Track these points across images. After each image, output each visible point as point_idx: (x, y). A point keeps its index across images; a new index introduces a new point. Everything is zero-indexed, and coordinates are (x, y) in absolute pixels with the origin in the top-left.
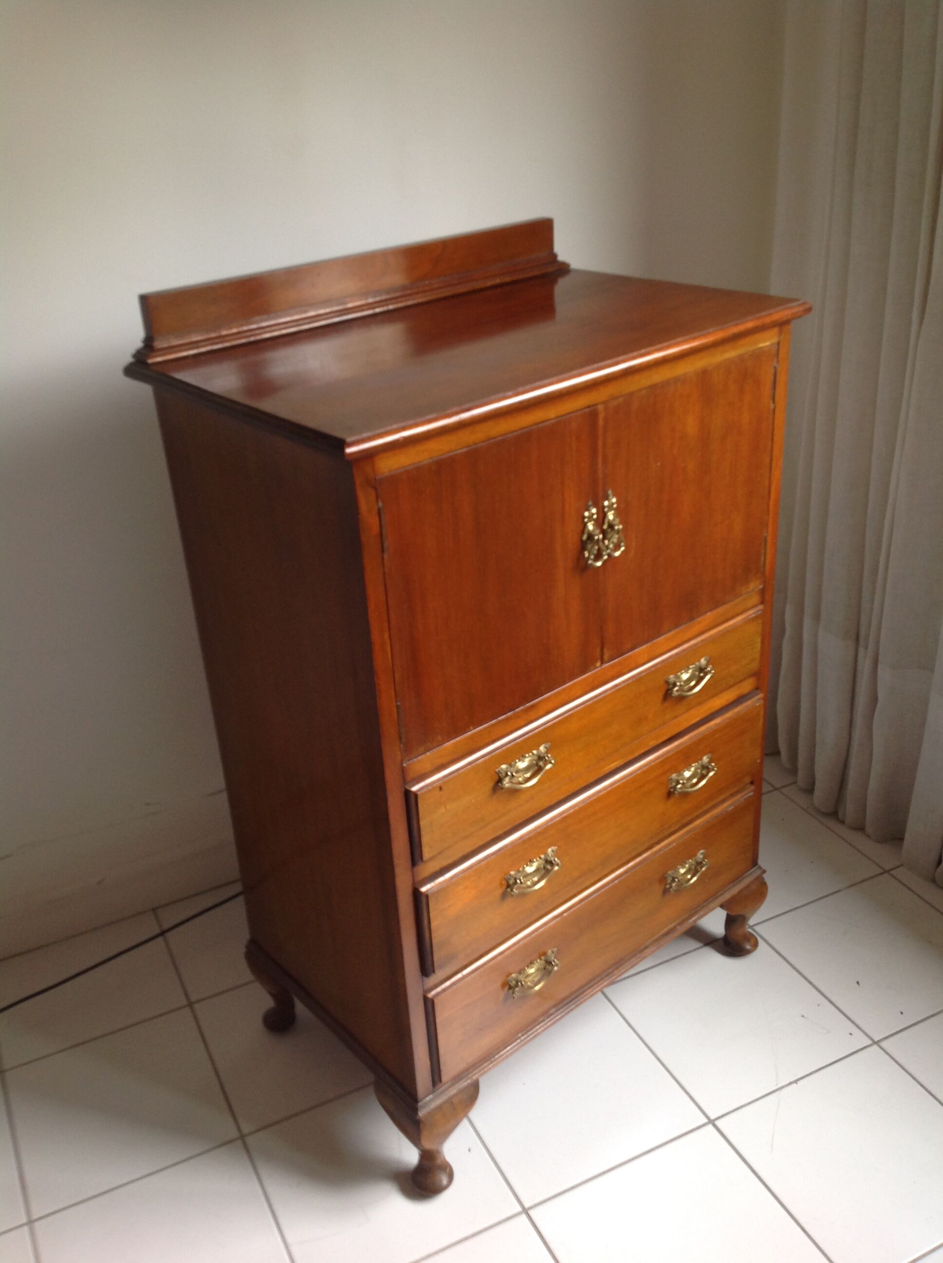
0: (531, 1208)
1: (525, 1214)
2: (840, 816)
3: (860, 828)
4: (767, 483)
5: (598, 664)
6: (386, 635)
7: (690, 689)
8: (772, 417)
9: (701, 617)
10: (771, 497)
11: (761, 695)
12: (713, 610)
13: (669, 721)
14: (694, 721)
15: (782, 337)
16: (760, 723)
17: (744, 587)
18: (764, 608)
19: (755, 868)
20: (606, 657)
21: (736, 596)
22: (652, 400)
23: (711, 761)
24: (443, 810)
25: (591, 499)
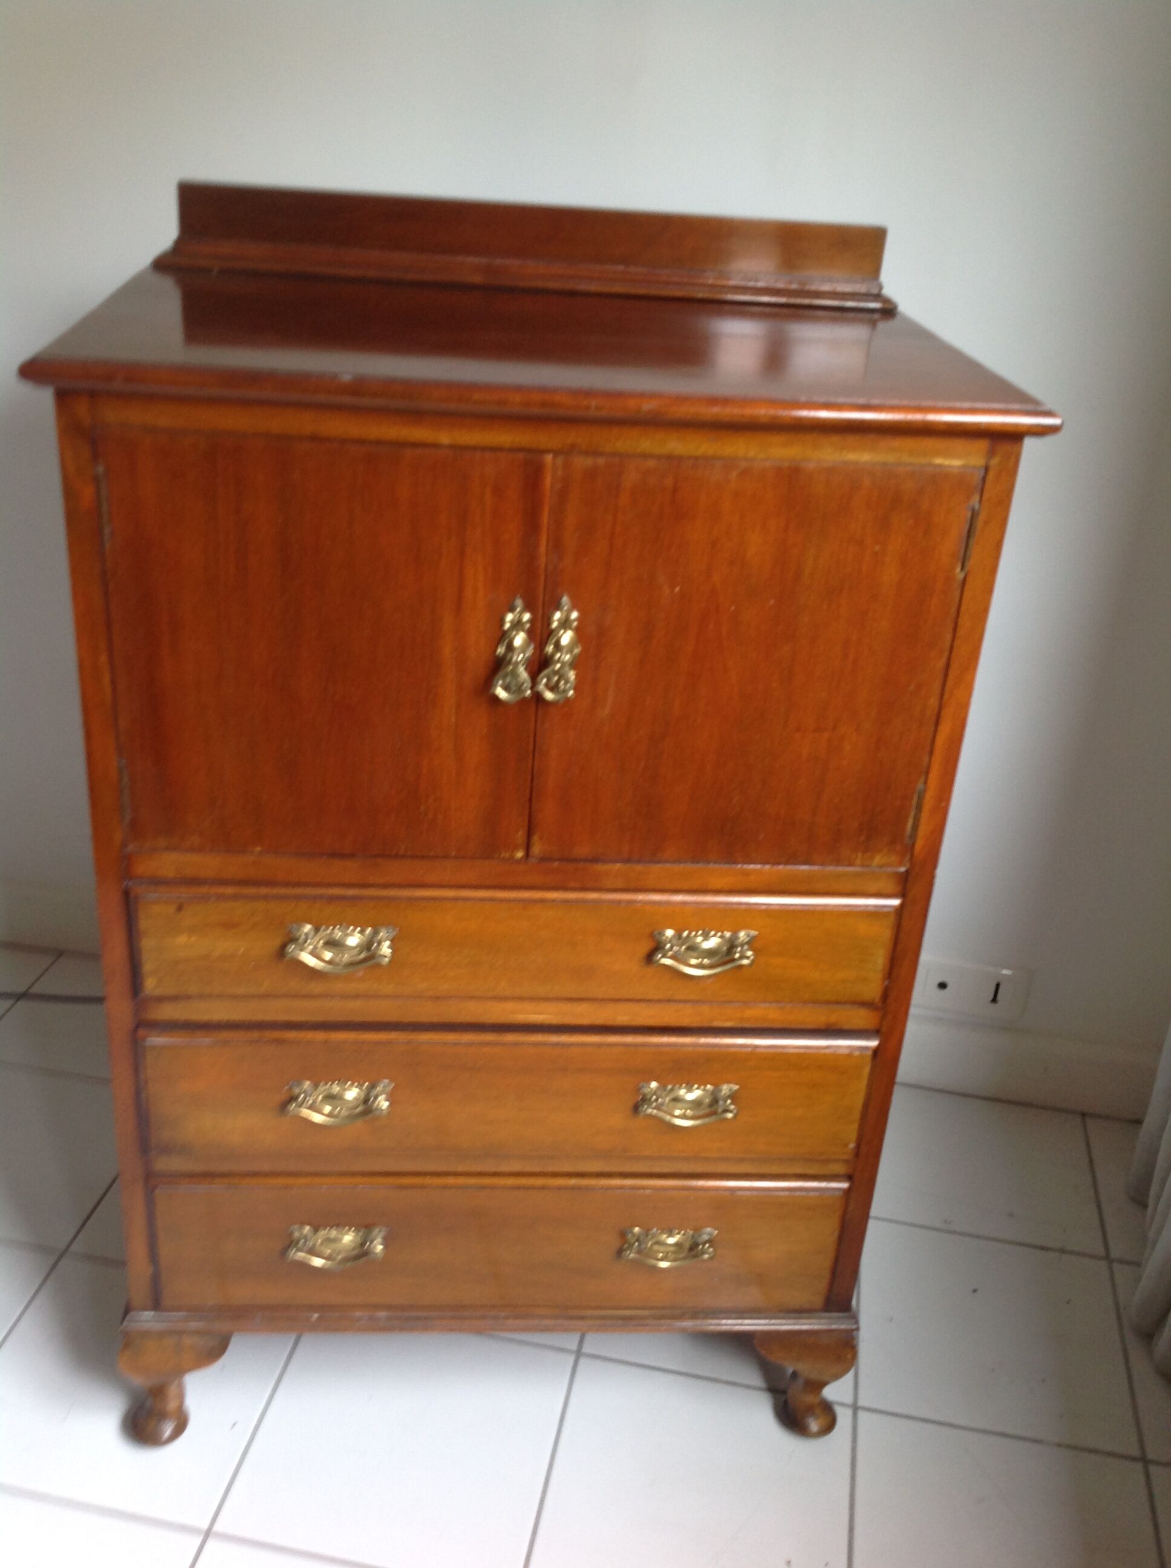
4: (933, 702)
5: (520, 854)
6: (103, 658)
7: (700, 966)
8: (957, 593)
9: (752, 866)
10: (940, 728)
11: (874, 1043)
12: (779, 864)
13: (660, 1001)
14: (716, 1024)
15: (995, 461)
16: (861, 1086)
17: (860, 855)
18: (902, 905)
19: (841, 1314)
20: (537, 849)
21: (838, 862)
22: (669, 482)
23: (733, 1096)
24: (182, 939)
25: (521, 597)
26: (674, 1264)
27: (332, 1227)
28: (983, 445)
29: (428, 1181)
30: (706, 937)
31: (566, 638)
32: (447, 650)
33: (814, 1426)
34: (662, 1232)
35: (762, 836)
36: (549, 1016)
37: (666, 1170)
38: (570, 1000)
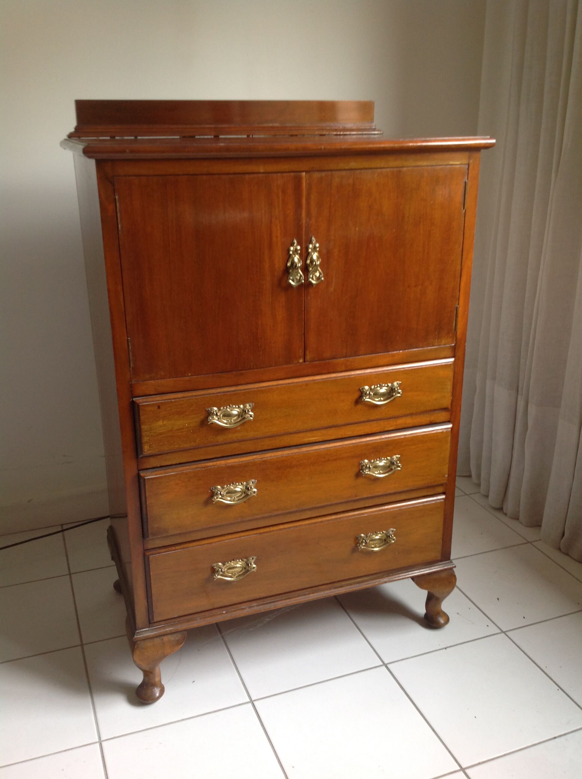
0: (255, 700)
1: (251, 704)
2: (505, 511)
3: (516, 518)
4: (459, 267)
5: (301, 361)
6: (120, 287)
7: (380, 401)
8: (463, 218)
9: (395, 352)
10: (462, 278)
11: (450, 426)
12: (405, 350)
13: (364, 422)
14: (386, 429)
15: (471, 161)
16: (448, 446)
17: (436, 340)
18: (455, 361)
19: (447, 562)
20: (308, 357)
21: (428, 345)
22: (351, 181)
23: (399, 459)
24: (160, 423)
25: (296, 239)
26: (380, 548)
27: (231, 561)
28: (466, 154)
29: (272, 529)
30: (381, 387)
31: (315, 256)
32: (267, 265)
33: (442, 621)
34: (373, 534)
35: (398, 338)
36: (317, 438)
37: (371, 505)
38: (326, 428)
